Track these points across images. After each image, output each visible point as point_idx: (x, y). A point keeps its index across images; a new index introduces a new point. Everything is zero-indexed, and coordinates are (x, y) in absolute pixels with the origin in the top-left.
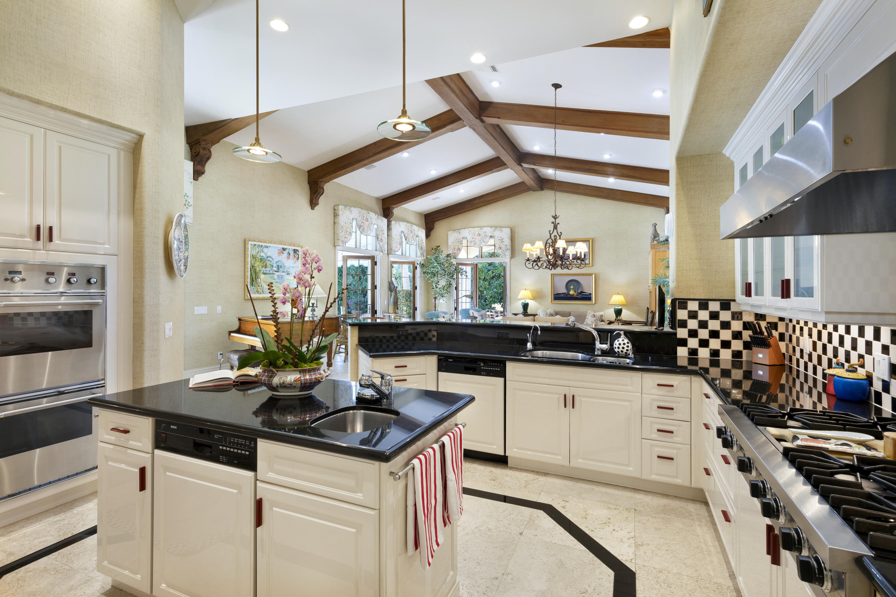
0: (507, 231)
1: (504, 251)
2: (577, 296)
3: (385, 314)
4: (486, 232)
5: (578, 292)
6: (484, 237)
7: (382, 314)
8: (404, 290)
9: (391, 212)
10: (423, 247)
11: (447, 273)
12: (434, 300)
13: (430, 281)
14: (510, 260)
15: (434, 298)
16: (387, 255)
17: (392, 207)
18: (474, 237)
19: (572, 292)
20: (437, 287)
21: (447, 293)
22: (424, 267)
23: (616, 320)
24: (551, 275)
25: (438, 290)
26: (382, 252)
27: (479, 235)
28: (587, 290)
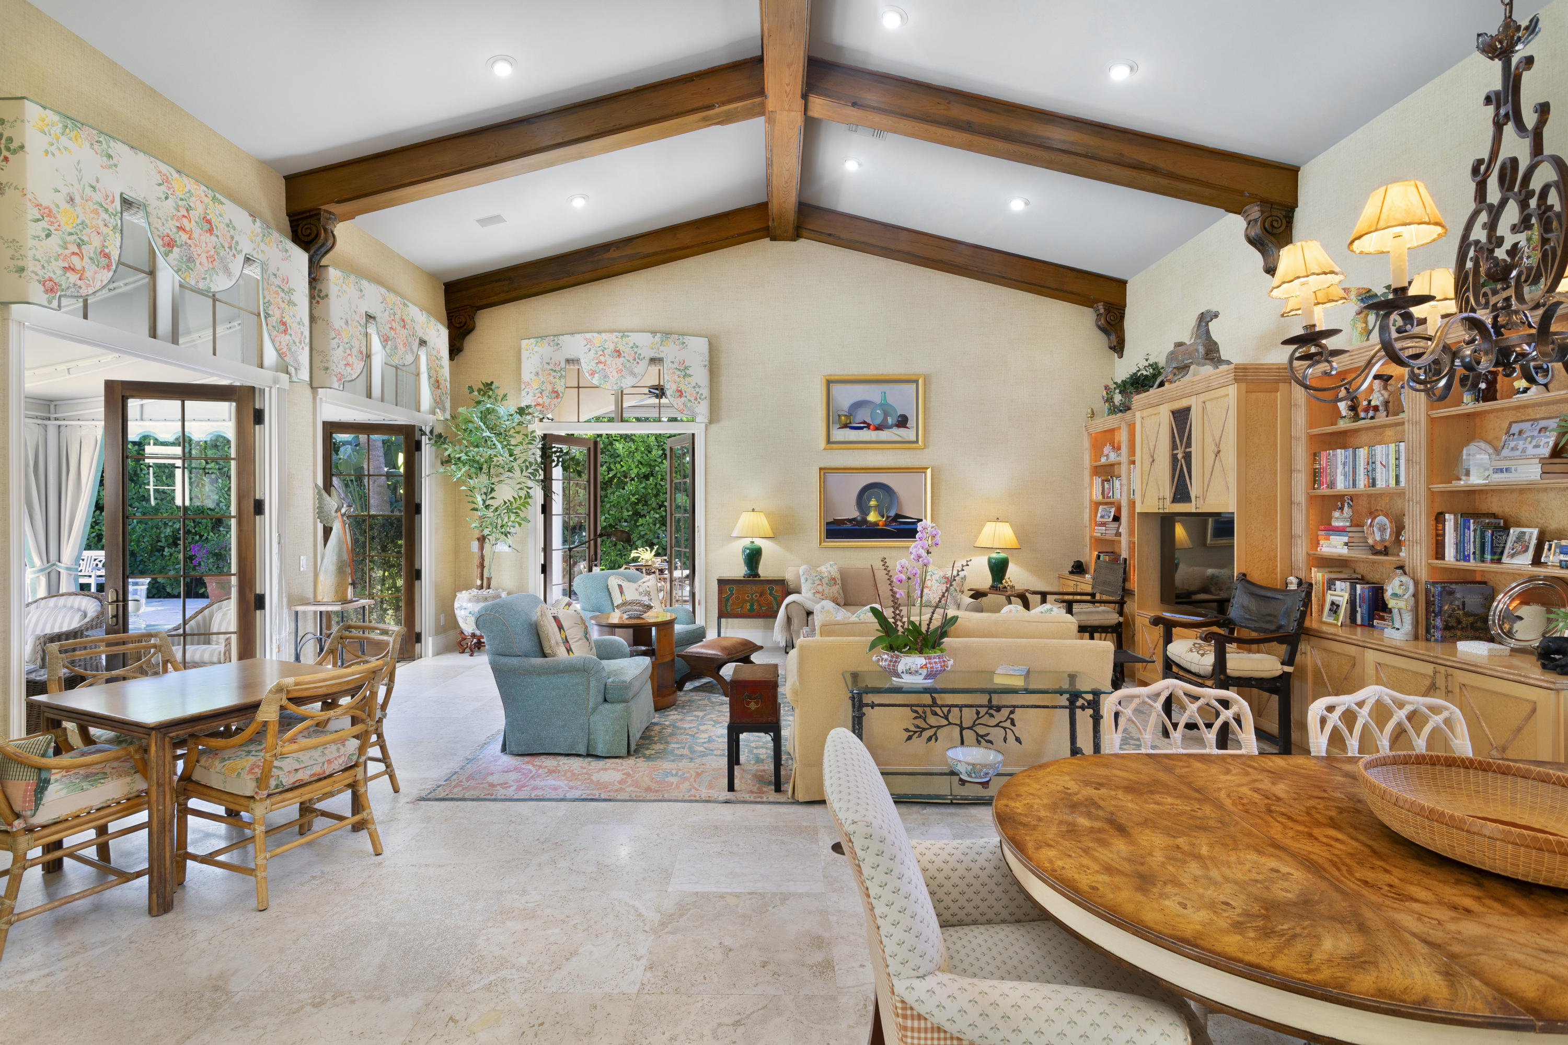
0: (700, 345)
1: (690, 401)
2: (886, 525)
3: (300, 608)
4: (637, 347)
5: (888, 517)
6: (631, 359)
7: (289, 608)
8: (374, 517)
9: (325, 230)
10: (442, 382)
11: (519, 461)
12: (475, 545)
13: (463, 488)
14: (706, 429)
15: (478, 539)
16: (308, 391)
17: (330, 213)
18: (602, 359)
19: (872, 517)
20: (487, 507)
21: (520, 524)
22: (444, 443)
23: (992, 587)
24: (821, 469)
25: (490, 514)
26: (287, 373)
27: (618, 353)
28: (910, 511)
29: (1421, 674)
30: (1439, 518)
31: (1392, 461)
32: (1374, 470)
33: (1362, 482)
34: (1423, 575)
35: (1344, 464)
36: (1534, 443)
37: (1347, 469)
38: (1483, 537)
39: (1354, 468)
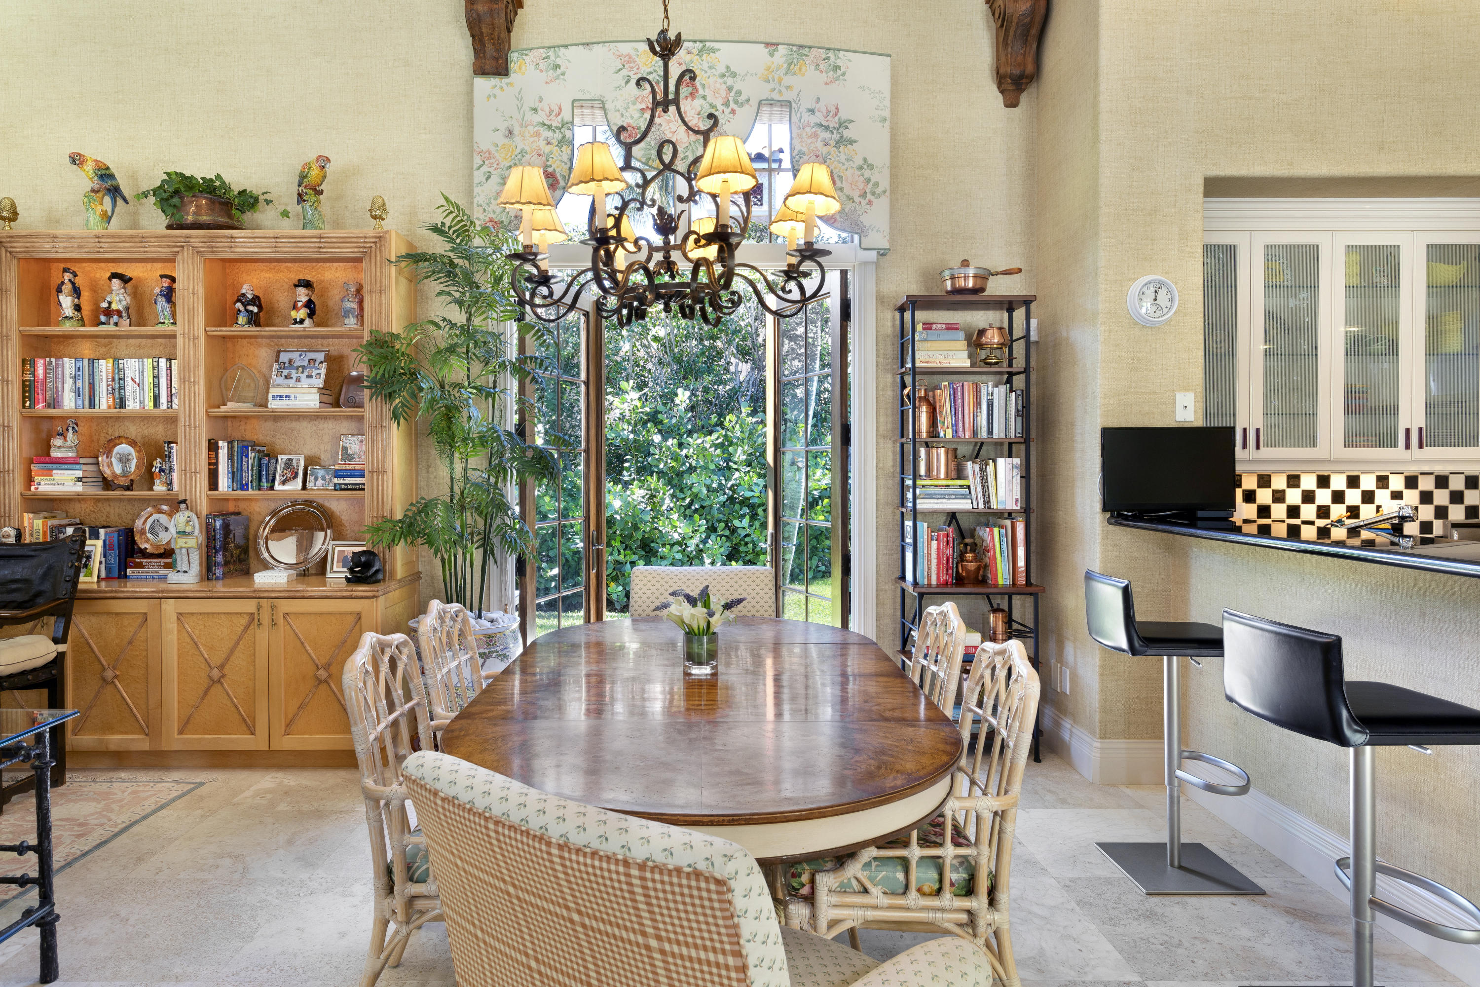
29: (237, 613)
30: (213, 447)
31: (149, 379)
32: (122, 388)
33: (104, 402)
34: (203, 507)
35: (75, 378)
36: (306, 373)
37: (79, 384)
38: (260, 465)
39: (92, 385)
